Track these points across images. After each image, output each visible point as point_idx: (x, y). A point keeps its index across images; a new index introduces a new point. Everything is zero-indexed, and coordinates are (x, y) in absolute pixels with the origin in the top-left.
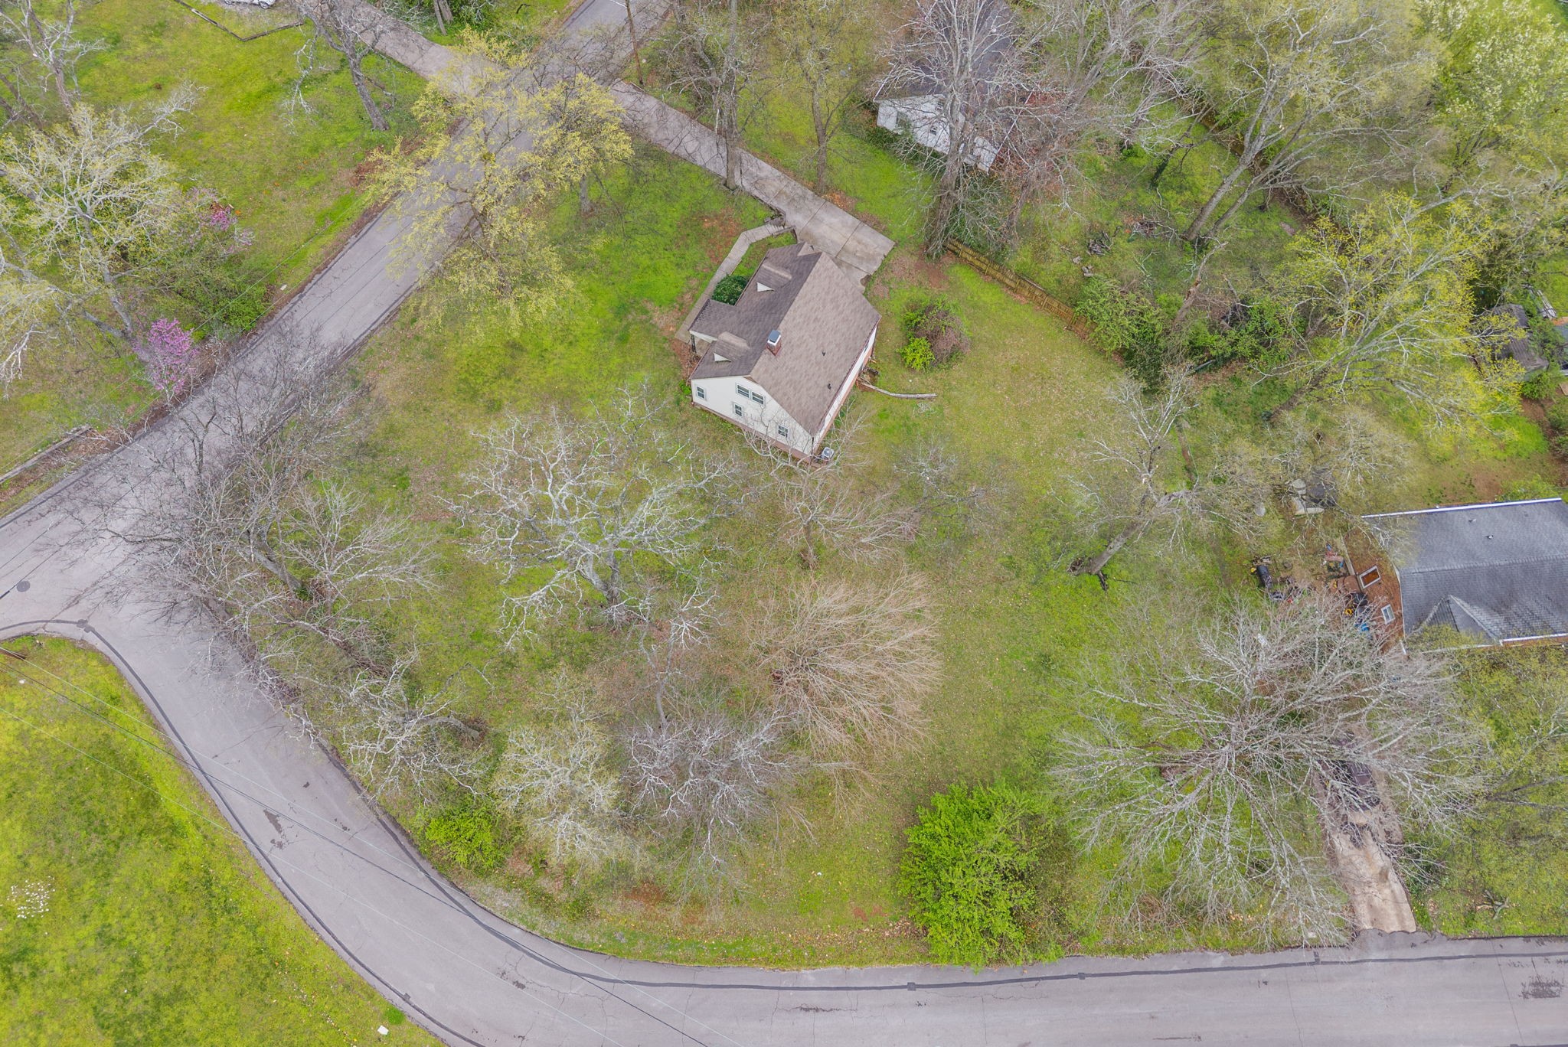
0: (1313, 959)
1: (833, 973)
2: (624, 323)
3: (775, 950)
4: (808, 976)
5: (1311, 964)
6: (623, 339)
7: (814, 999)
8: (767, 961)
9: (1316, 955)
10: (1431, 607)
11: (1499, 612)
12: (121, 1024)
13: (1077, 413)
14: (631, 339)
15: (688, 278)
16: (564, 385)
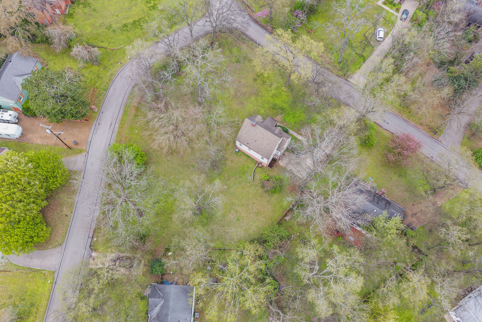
0: (90, 236)
1: (116, 130)
2: (278, 109)
3: (124, 120)
4: (117, 126)
5: (89, 236)
6: (273, 108)
7: (113, 126)
8: (122, 119)
9: (90, 238)
10: (162, 294)
11: (157, 316)
12: (139, 21)
13: (245, 221)
14: (273, 110)
15: (291, 124)
16: (260, 94)
